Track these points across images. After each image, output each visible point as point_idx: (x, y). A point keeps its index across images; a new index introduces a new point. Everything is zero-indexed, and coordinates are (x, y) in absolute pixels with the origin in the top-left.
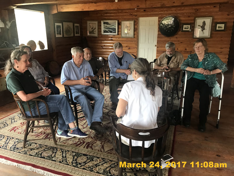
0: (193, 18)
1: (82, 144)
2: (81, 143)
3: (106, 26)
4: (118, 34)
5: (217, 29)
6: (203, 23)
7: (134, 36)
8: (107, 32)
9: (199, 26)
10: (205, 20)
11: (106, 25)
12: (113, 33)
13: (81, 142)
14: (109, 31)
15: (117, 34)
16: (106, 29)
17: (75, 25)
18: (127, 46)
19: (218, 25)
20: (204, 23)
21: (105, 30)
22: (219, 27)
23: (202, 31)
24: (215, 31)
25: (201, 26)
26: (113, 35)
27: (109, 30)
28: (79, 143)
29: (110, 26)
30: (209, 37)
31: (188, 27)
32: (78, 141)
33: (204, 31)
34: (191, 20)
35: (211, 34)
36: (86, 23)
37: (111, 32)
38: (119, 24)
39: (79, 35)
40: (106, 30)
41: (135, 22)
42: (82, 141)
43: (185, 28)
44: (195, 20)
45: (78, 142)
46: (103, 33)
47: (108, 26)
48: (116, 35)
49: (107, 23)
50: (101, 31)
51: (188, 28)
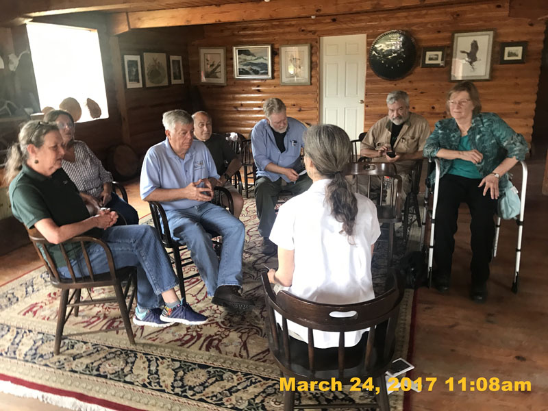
0: (449, 34)
1: (195, 340)
2: (192, 337)
3: (245, 60)
4: (273, 77)
5: (506, 58)
6: (472, 45)
7: (311, 80)
8: (247, 73)
9: (463, 52)
10: (476, 38)
11: (243, 56)
12: (262, 74)
13: (192, 335)
14: (251, 72)
15: (270, 76)
16: (245, 65)
17: (173, 58)
18: (294, 105)
19: (507, 50)
20: (475, 46)
21: (243, 69)
22: (510, 54)
23: (471, 63)
24: (501, 64)
25: (468, 53)
26: (262, 80)
27: (251, 69)
28: (188, 337)
29: (254, 58)
30: (487, 77)
31: (437, 55)
32: (186, 332)
33: (474, 63)
34: (444, 39)
35: (492, 70)
36: (198, 53)
37: (256, 72)
38: (275, 53)
39: (181, 81)
40: (245, 67)
41: (311, 47)
42: (194, 334)
43: (430, 59)
44: (452, 39)
45: (185, 335)
46: (237, 76)
47: (249, 58)
48: (269, 79)
49: (247, 53)
50: (232, 72)
51: (437, 59)
